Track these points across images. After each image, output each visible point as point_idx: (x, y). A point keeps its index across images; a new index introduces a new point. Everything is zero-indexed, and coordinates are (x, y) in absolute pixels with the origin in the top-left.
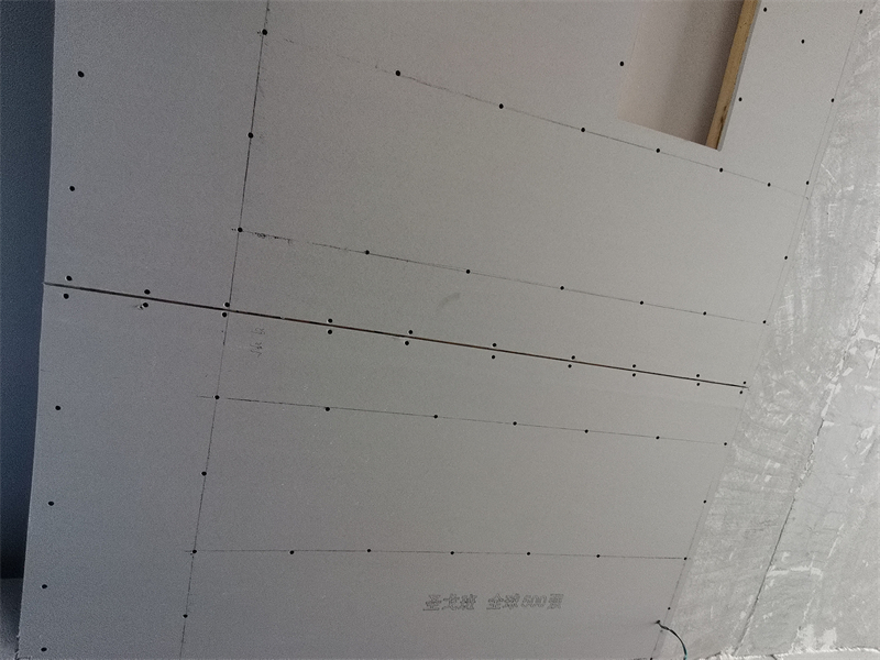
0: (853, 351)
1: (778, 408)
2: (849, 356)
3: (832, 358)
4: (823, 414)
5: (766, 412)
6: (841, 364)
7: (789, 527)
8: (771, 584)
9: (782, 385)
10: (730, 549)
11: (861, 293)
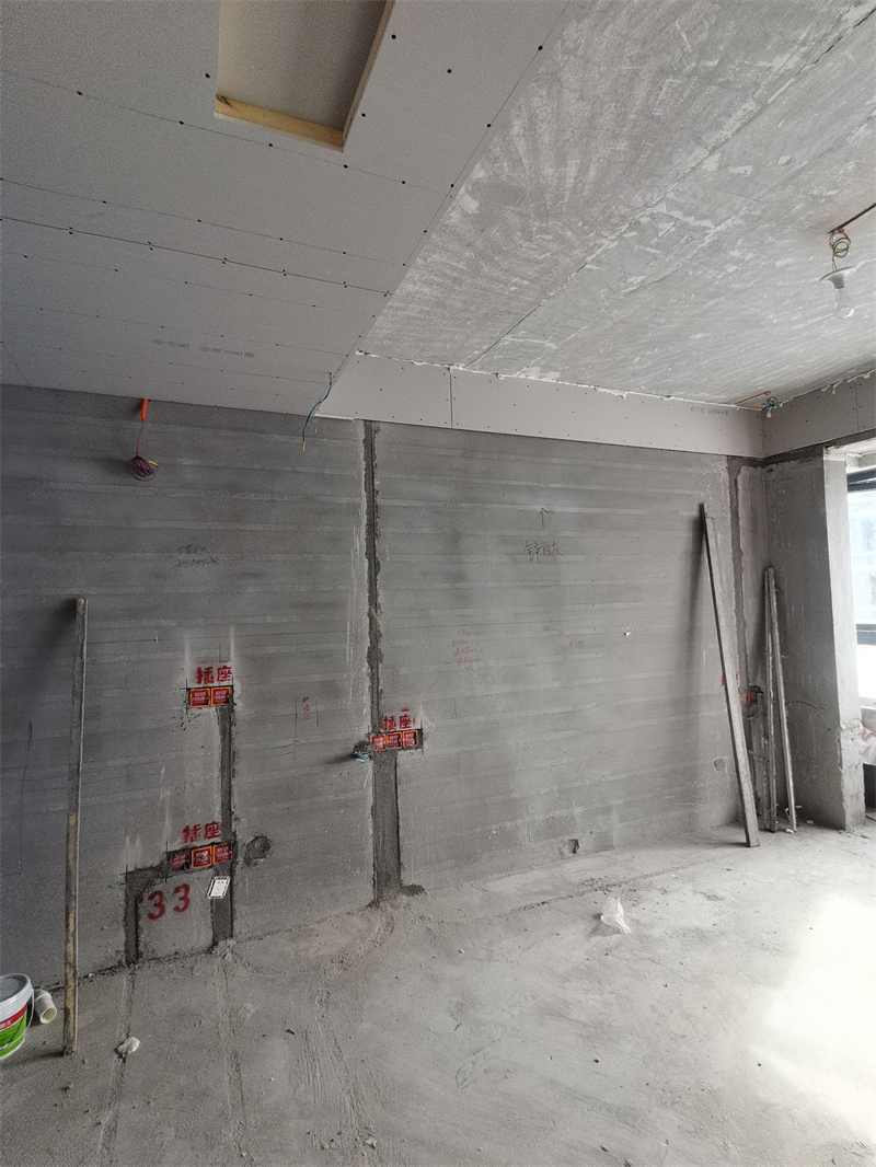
0: (645, 220)
1: (536, 247)
2: (638, 223)
3: (615, 221)
4: (589, 259)
5: (521, 246)
6: (624, 228)
7: (528, 319)
8: (506, 343)
9: (546, 231)
10: (469, 319)
11: (678, 174)
